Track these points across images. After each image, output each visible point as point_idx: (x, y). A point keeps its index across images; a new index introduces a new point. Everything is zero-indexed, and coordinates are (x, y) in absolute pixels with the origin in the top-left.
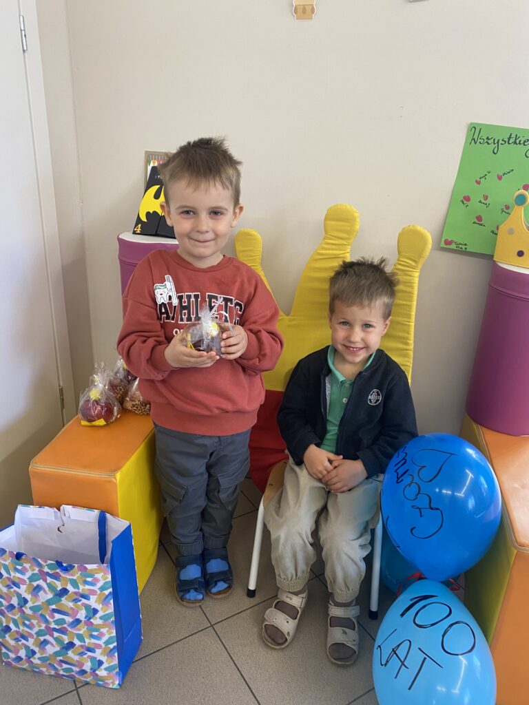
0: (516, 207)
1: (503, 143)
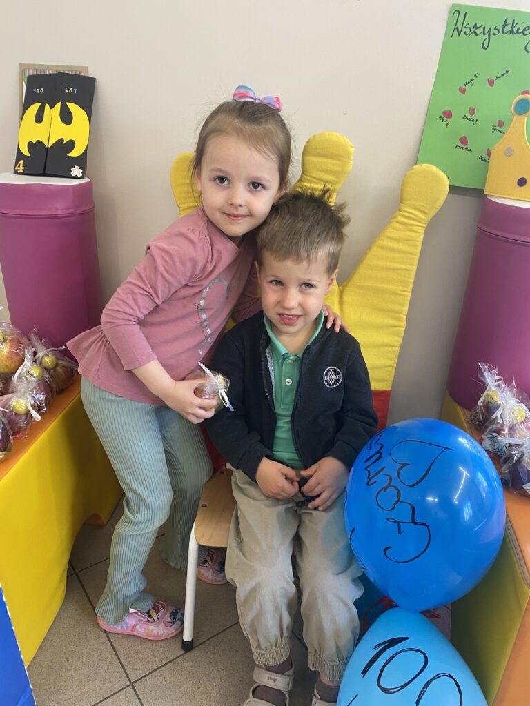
1: (496, 32)
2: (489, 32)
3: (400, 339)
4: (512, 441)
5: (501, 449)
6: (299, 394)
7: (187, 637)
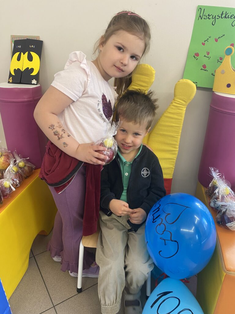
3: (176, 156)
4: (223, 203)
5: (218, 207)
6: (131, 180)
7: (79, 287)
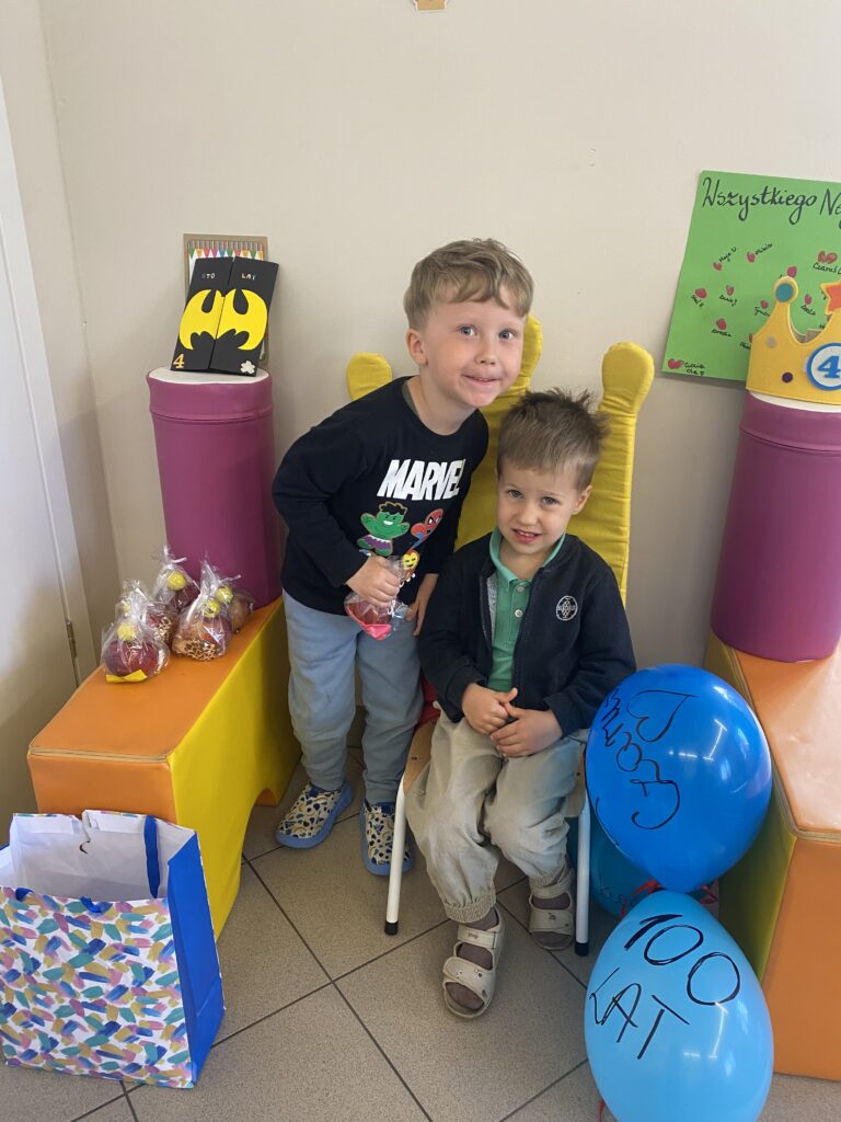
0: (778, 303)
1: (755, 201)
2: (747, 201)
